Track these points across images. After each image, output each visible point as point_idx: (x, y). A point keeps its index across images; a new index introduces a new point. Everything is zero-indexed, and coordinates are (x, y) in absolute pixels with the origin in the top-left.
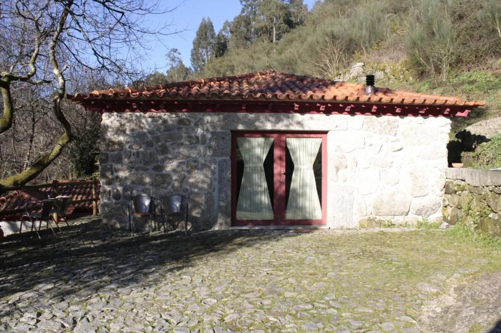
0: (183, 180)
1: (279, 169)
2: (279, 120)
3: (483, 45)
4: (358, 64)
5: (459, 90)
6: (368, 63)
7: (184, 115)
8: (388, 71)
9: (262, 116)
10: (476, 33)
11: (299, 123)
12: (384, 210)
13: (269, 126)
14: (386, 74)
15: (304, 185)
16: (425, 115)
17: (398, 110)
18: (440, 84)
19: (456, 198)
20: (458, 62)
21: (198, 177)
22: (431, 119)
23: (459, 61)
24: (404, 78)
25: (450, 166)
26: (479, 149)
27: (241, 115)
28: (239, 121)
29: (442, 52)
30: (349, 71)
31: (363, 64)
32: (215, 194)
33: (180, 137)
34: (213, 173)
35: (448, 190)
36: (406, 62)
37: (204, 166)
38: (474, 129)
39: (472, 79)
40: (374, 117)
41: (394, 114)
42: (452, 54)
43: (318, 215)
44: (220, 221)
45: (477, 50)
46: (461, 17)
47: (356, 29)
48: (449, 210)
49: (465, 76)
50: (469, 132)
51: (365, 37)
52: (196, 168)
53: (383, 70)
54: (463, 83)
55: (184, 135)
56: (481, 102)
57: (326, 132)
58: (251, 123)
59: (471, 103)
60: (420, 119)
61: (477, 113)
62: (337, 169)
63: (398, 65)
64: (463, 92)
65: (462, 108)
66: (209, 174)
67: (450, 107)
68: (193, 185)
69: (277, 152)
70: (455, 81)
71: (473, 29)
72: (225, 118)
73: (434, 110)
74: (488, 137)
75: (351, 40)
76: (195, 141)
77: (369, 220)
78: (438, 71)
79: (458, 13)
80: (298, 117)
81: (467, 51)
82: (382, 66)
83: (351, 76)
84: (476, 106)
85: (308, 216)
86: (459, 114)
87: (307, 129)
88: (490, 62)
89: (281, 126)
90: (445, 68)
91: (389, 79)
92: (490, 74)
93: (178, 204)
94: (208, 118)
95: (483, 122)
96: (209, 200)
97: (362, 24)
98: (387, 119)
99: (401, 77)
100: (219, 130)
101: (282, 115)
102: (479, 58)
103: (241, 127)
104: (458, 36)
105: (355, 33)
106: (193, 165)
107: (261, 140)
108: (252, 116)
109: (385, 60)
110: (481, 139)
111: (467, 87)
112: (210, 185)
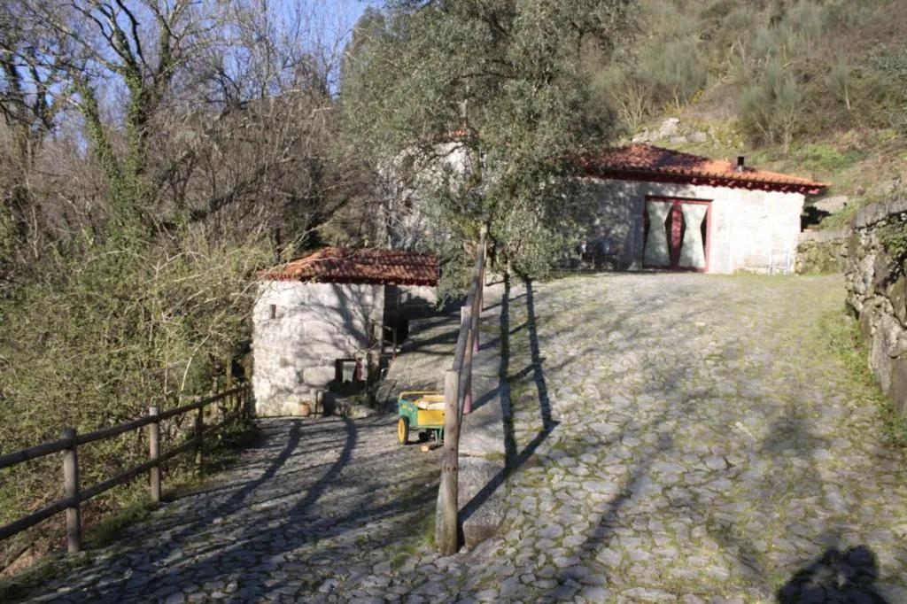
0: (607, 231)
1: (676, 227)
2: (678, 190)
3: (831, 116)
4: (672, 120)
5: (803, 165)
6: (686, 120)
7: (609, 181)
8: (712, 132)
9: (667, 186)
10: (823, 100)
11: (693, 193)
12: (752, 263)
13: (671, 194)
14: (708, 135)
15: (692, 241)
16: (785, 192)
17: (766, 187)
18: (781, 157)
19: (806, 255)
20: (801, 133)
21: (619, 230)
22: (790, 194)
23: (803, 131)
24: (733, 144)
25: (802, 231)
26: (823, 222)
27: (651, 184)
28: (649, 188)
29: (785, 119)
30: (657, 128)
31: (677, 120)
32: (632, 243)
33: (607, 198)
34: (631, 227)
35: (800, 249)
36: (736, 124)
37: (624, 222)
38: (820, 205)
39: (817, 153)
40: (747, 191)
41: (763, 189)
42: (796, 123)
43: (702, 264)
44: (634, 264)
45: (824, 122)
46: (807, 78)
47: (667, 72)
48: (800, 264)
49: (809, 148)
50: (815, 209)
51: (680, 84)
52: (619, 222)
53: (706, 131)
54: (806, 158)
55: (610, 197)
56: (828, 184)
57: (710, 201)
58: (659, 190)
59: (821, 184)
60: (781, 193)
61: (823, 192)
62: (719, 229)
63: (725, 126)
64: (808, 168)
65: (813, 188)
66: (628, 228)
67: (804, 186)
68: (616, 235)
69: (675, 214)
70: (798, 154)
71: (820, 94)
72: (641, 186)
73: (792, 188)
74: (831, 212)
75: (659, 86)
76: (619, 202)
77: (742, 270)
78: (778, 140)
79: (803, 73)
80: (692, 188)
81: (813, 121)
82: (704, 125)
83: (661, 135)
84: (824, 187)
85: (694, 265)
86: (811, 192)
87: (698, 197)
88: (836, 135)
89: (679, 195)
90: (787, 137)
91: (713, 143)
92: (835, 150)
93: (608, 249)
94: (627, 186)
95: (828, 200)
96: (627, 248)
97: (675, 65)
98: (758, 192)
99: (730, 142)
100: (635, 194)
101: (681, 186)
102: (825, 130)
103: (651, 193)
104: (803, 100)
105: (665, 77)
106: (617, 220)
107: (662, 204)
108: (659, 185)
109: (708, 117)
110: (825, 214)
111: (810, 163)
112: (629, 236)
